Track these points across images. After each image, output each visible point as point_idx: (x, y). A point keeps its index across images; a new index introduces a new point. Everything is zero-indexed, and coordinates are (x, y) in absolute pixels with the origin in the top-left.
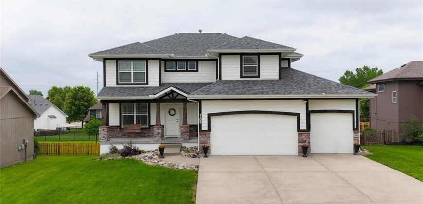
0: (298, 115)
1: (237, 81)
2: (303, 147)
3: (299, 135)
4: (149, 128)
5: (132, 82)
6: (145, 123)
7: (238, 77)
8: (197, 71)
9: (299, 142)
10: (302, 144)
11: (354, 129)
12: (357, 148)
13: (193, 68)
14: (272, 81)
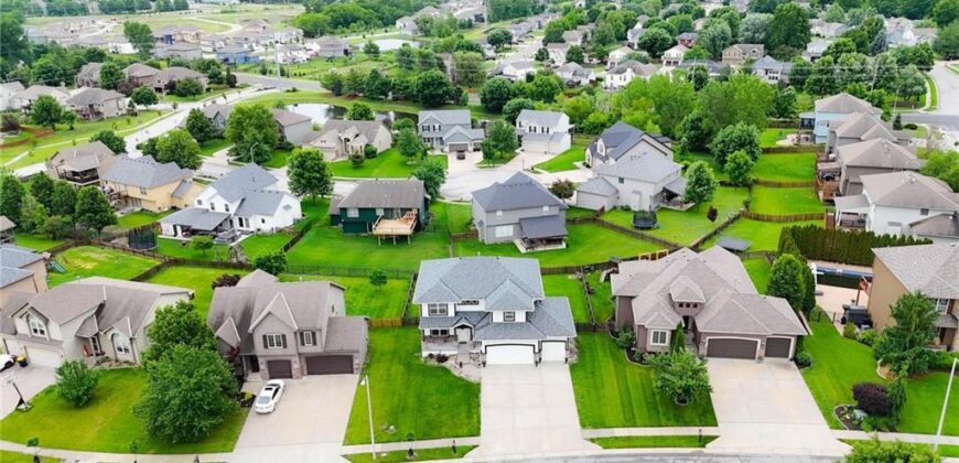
0: (534, 346)
1: (501, 323)
3: (534, 355)
4: (446, 337)
5: (438, 314)
6: (445, 334)
7: (502, 320)
8: (478, 304)
9: (534, 359)
11: (566, 350)
12: (566, 361)
13: (476, 303)
14: (521, 323)
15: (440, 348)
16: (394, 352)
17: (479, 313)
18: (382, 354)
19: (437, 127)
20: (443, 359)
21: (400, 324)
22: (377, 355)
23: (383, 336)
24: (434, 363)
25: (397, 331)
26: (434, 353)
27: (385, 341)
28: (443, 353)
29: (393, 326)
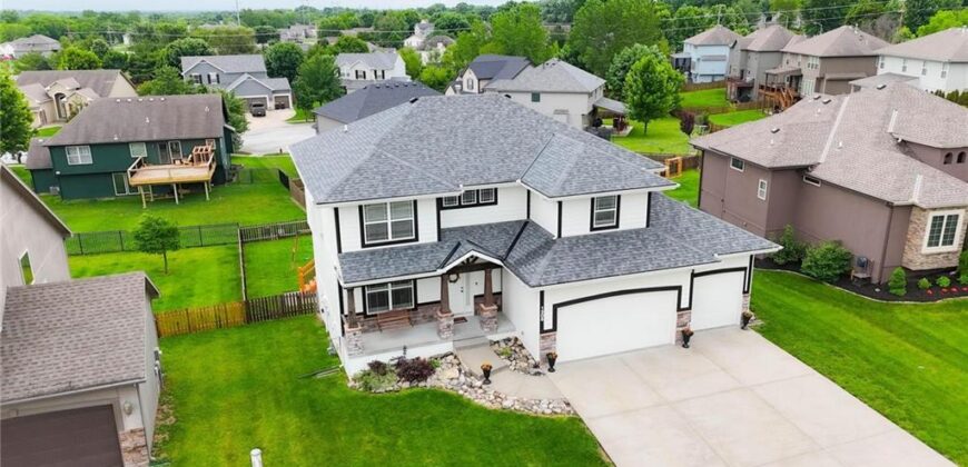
0: (679, 288)
1: (585, 237)
2: (683, 332)
3: (680, 316)
4: (415, 309)
5: (390, 239)
6: (408, 300)
7: (587, 231)
8: (496, 203)
9: (678, 326)
10: (681, 329)
11: (744, 292)
12: (746, 319)
13: (488, 197)
14: (638, 232)
15: (402, 342)
16: (250, 382)
17: (502, 227)
18: (211, 393)
19: (213, 77)
20: (418, 371)
21: (239, 319)
22: (196, 400)
23: (199, 349)
24: (392, 385)
25: (235, 336)
26: (385, 358)
27: (213, 362)
28: (411, 355)
29: (221, 325)
